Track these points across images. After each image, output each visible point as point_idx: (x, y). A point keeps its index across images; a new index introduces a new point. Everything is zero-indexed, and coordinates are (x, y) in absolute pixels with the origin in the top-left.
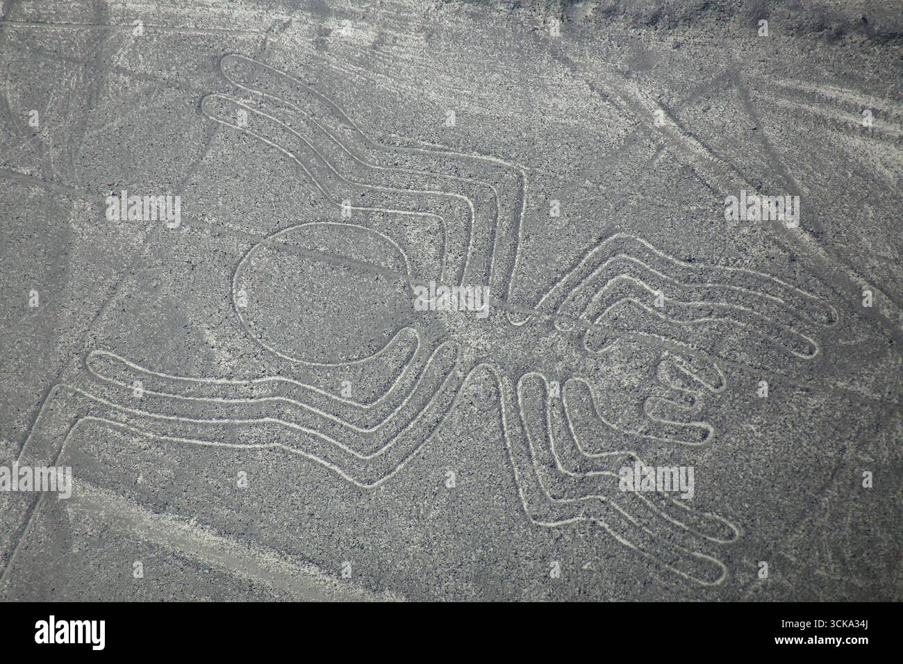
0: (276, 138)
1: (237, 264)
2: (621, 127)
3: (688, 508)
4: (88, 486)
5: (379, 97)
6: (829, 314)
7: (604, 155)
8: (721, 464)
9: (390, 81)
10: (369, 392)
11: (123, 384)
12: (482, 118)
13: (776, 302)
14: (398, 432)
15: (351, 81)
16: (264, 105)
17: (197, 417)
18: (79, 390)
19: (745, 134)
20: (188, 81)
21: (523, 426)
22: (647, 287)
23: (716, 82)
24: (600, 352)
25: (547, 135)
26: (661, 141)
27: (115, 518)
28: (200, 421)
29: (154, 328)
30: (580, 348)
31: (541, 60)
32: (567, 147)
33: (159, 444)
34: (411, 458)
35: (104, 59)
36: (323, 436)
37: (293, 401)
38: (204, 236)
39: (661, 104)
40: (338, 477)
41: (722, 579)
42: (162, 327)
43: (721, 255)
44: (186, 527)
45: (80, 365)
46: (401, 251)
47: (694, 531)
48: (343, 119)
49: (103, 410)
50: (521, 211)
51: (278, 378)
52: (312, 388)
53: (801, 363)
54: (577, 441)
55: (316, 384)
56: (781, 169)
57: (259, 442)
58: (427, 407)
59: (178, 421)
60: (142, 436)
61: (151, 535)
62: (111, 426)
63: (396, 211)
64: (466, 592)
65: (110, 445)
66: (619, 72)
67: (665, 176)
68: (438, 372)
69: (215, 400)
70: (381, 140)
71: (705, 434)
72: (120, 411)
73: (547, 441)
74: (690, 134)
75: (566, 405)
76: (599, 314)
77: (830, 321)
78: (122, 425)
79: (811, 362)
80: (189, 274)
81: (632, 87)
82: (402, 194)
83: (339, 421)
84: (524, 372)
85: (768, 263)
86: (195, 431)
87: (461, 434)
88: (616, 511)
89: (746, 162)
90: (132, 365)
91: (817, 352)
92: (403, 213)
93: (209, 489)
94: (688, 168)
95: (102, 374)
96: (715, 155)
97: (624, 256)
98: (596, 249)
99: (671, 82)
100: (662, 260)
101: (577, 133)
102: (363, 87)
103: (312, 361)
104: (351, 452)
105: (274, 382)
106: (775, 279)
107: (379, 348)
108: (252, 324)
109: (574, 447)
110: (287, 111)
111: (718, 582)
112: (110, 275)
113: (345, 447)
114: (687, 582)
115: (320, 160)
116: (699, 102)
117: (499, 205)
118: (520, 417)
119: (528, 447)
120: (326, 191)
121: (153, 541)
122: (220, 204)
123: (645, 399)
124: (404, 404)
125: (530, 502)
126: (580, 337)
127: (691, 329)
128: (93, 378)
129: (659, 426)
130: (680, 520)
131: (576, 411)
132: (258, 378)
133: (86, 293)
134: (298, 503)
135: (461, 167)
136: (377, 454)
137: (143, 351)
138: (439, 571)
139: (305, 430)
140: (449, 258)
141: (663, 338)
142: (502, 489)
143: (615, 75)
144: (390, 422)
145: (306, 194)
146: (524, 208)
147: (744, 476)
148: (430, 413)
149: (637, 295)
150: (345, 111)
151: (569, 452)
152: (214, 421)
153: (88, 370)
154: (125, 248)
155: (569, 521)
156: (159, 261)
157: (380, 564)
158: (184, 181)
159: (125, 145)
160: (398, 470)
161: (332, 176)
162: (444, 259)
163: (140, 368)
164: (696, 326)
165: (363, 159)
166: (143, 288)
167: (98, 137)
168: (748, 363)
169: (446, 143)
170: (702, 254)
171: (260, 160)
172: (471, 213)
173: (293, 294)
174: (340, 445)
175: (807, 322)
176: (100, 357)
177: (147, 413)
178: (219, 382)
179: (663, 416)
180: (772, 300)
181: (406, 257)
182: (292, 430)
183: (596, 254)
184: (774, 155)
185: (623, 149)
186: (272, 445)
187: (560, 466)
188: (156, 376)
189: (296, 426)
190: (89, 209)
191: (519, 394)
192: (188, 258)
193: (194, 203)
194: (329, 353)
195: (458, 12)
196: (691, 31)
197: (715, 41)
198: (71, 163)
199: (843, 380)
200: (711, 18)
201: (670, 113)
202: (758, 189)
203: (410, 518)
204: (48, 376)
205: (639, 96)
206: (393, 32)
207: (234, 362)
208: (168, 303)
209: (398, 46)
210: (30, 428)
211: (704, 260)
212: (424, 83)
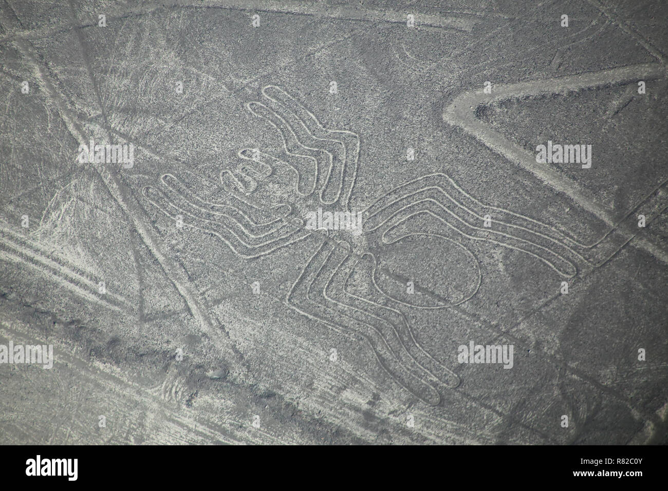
0: (422, 355)
1: (472, 298)
2: (218, 310)
3: (270, 121)
4: (598, 215)
5: (354, 361)
6: (147, 192)
7: (237, 298)
8: (242, 137)
9: (344, 367)
10: (422, 217)
11: (560, 257)
12: (299, 335)
13: (174, 204)
14: (414, 195)
15: (367, 373)
16: (423, 374)
17: (524, 231)
18: (586, 261)
19: (150, 288)
20: (462, 398)
21: (343, 180)
22: (243, 228)
23: (155, 318)
24: (284, 204)
25: (265, 316)
26: (200, 297)
27: (588, 196)
28: (523, 228)
29: (532, 280)
30: (294, 209)
31: (251, 356)
32: (256, 308)
33: (551, 224)
34: (412, 181)
35: (507, 423)
36: (457, 203)
37: (467, 224)
38: (485, 317)
39: (192, 315)
40: (457, 182)
41: (267, 87)
42: (527, 278)
43: (194, 233)
44: (550, 182)
45: (580, 272)
46: (374, 281)
47: (272, 111)
48: (379, 356)
49: (575, 248)
50: (297, 283)
51: (471, 237)
52: (453, 228)
53: (174, 173)
54: (316, 166)
55: (450, 228)
56: (139, 267)
57: (493, 210)
58: (393, 202)
59: (536, 231)
60: (558, 229)
61: (572, 184)
62: (574, 240)
63: (369, 302)
64: (408, 113)
65: (578, 231)
66: (208, 338)
67: (207, 279)
68: (379, 218)
69: (510, 236)
70: (362, 339)
71: (244, 153)
72: (566, 245)
73: (332, 170)
74: (182, 296)
75: (315, 184)
76: (276, 222)
77: (148, 188)
78: (568, 238)
79: (168, 172)
80: (500, 301)
81: (205, 328)
82: (362, 309)
83: (445, 208)
84: (331, 205)
85: (169, 224)
86: (528, 224)
87: (379, 185)
88: (310, 130)
89: (157, 275)
90: (551, 265)
91: (163, 176)
92: (365, 300)
93: (531, 195)
94: (191, 279)
95: (569, 265)
96: (173, 283)
97: (248, 246)
98: (263, 253)
99: (180, 325)
100: (227, 238)
101: (247, 312)
102: (361, 368)
103: (448, 241)
104: (444, 192)
105: (474, 236)
106: (168, 215)
107: (407, 237)
108: (475, 267)
109: (319, 164)
110: (410, 368)
111: (269, 86)
112: (547, 312)
113: (447, 195)
114: (286, 90)
115: (401, 338)
116: (170, 311)
117: (309, 289)
118: (343, 184)
119: (345, 170)
120: (405, 321)
121: (571, 181)
122: (469, 331)
123: (269, 176)
124: (405, 207)
125: (355, 145)
126: (292, 214)
127: (228, 202)
128: (575, 265)
129: (267, 162)
130: (277, 117)
131: (310, 179)
132: (482, 241)
133: (564, 306)
134: (484, 175)
135: (322, 313)
136: (430, 187)
137: (542, 270)
138: (420, 126)
139: (466, 209)
140: (349, 270)
141: (245, 202)
142: (368, 154)
143: (212, 337)
144: (417, 200)
145: (417, 322)
146: (295, 284)
147: (232, 128)
148: (393, 199)
149: (251, 226)
150: (376, 359)
151: (323, 162)
152: (515, 226)
153: (577, 269)
154: (533, 324)
155: (337, 131)
156: (515, 312)
157: (450, 137)
160: (422, 178)
161: (398, 328)
162: (352, 270)
163: (547, 262)
164: (225, 203)
165: (376, 332)
166: (529, 301)
167: (526, 383)
168: (204, 179)
169: (326, 327)
170: (204, 236)
171: (437, 346)
172: (326, 289)
173: (445, 275)
174: (449, 197)
175: (161, 190)
176: (567, 273)
177: (552, 239)
178: (505, 245)
179: (263, 166)
180: (176, 205)
181: (373, 278)
182: (473, 210)
183: (264, 251)
184: (139, 274)
185: (224, 299)
186: (488, 207)
187: (331, 157)
188: (539, 256)
189: (469, 211)
190: (545, 348)
191: (338, 196)
192: (498, 309)
193: (484, 335)
194: (437, 241)
195: (288, 392)
196: (156, 347)
197: (145, 339)
198: (547, 374)
199: (155, 160)
200: (142, 350)
201: (188, 310)
202: (157, 260)
203: (425, 153)
204: (600, 272)
205: (202, 323)
206: (330, 392)
207: (492, 251)
208: (518, 290)
209: (331, 384)
210: (620, 250)
211: (204, 233)
212: (324, 361)
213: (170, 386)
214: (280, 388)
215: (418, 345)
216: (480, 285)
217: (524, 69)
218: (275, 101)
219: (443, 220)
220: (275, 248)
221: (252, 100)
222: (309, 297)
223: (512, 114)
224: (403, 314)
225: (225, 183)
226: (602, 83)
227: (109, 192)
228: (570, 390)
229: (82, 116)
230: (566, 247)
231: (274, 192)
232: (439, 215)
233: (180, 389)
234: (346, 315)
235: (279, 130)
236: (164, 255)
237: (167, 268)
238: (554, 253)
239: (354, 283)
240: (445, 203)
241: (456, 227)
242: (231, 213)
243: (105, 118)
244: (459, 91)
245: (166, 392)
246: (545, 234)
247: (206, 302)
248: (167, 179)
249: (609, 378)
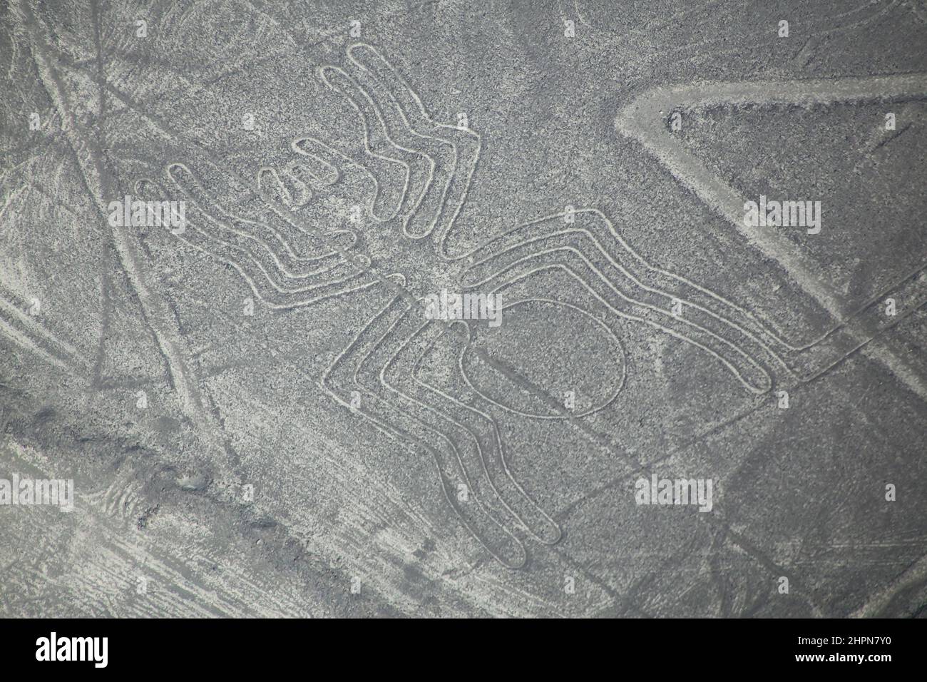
0: (512, 489)
1: (604, 409)
2: (216, 383)
3: (349, 100)
4: (821, 301)
5: (406, 486)
6: (142, 188)
7: (247, 368)
8: (303, 118)
9: (389, 494)
10: (552, 275)
11: (750, 360)
12: (330, 436)
14: (548, 239)
15: (422, 507)
16: (507, 518)
17: (704, 312)
18: (789, 371)
19: (118, 338)
20: (560, 562)
21: (444, 204)
22: (277, 261)
23: (116, 385)
24: (346, 231)
25: (284, 401)
26: (192, 361)
27: (812, 270)
28: (703, 309)
29: (700, 390)
30: (361, 240)
31: (251, 460)
32: (273, 386)
33: (746, 307)
34: (549, 217)
35: (620, 607)
36: (610, 259)
37: (619, 293)
38: (618, 440)
39: (173, 387)
40: (616, 226)
41: (355, 46)
42: (694, 387)
43: (200, 260)
44: (759, 242)
45: (777, 387)
46: (461, 366)
47: (356, 84)
48: (446, 481)
49: (776, 349)
50: (343, 355)
51: (621, 314)
52: (597, 296)
53: (189, 163)
54: (407, 177)
55: (592, 297)
56: (107, 302)
57: (664, 275)
58: (512, 247)
59: (721, 316)
60: (756, 317)
61: (791, 248)
62: (777, 335)
63: (447, 397)
64: (564, 111)
65: (786, 322)
66: (191, 425)
67: (207, 334)
68: (489, 268)
69: (681, 319)
70: (425, 453)
72: (764, 342)
73: (431, 186)
74: (164, 356)
75: (400, 204)
76: (329, 257)
77: (144, 182)
78: (769, 332)
79: (180, 161)
80: (647, 417)
81: (189, 409)
82: (434, 407)
83: (591, 265)
84: (417, 241)
85: (166, 241)
86: (711, 304)
87: (497, 217)
88: (408, 119)
89: (133, 319)
90: (734, 370)
91: (171, 166)
92: (442, 393)
93: (725, 259)
94: (183, 331)
95: (763, 374)
96: (154, 334)
97: (280, 290)
98: (300, 303)
99: (153, 401)
100: (251, 274)
101: (258, 392)
102: (415, 498)
103: (586, 316)
104: (594, 240)
105: (626, 313)
106: (168, 228)
107: (525, 303)
108: (618, 361)
109: (412, 174)
110: (489, 505)
111: (360, 44)
112: (714, 443)
113: (598, 245)
114: (384, 53)
115: (485, 458)
116: (140, 376)
117: (359, 366)
118: (442, 210)
119: (449, 188)
120: (495, 433)
121: (791, 243)
122: (590, 458)
123: (332, 185)
124: (529, 257)
125: (473, 150)
126: (356, 247)
127: (262, 218)
128: (772, 375)
129: (334, 162)
130: (361, 94)
131: (394, 197)
132: (637, 321)
133: (741, 437)
134: (659, 220)
135: (372, 406)
136: (574, 230)
137: (720, 377)
138: (577, 133)
139: (622, 269)
140: (425, 344)
141: (289, 221)
142: (490, 167)
143: (197, 425)
144: (550, 247)
145: (515, 437)
146: (340, 356)
147: (290, 103)
148: (514, 241)
149: (289, 258)
150: (441, 486)
151: (419, 172)
152: (691, 305)
153: (772, 381)
154: (689, 458)
155: (450, 126)
156: (666, 437)
157: (620, 155)
158: (609, 486)
159: (643, 533)
161: (483, 443)
162: (430, 345)
163: (729, 366)
164: (256, 219)
165: (449, 445)
166: (691, 423)
167: (661, 549)
168: (232, 179)
169: (373, 428)
170: (215, 266)
171: (537, 478)
172: (386, 369)
173: (571, 369)
174: (600, 248)
175: (163, 188)
176: (757, 386)
177: (743, 331)
178: (670, 331)
179: (326, 168)
181: (460, 360)
182: (632, 273)
183: (302, 300)
184: (105, 314)
185: (227, 367)
186: (656, 269)
187: (433, 165)
188: (719, 355)
189: (627, 274)
191: (432, 227)
192: (641, 430)
193: (611, 467)
194: (568, 315)
195: (298, 522)
196: (109, 431)
197: (95, 416)
198: (695, 539)
199: (164, 139)
200: (86, 433)
201: (170, 378)
202: (137, 295)
203: (576, 176)
204: (807, 390)
205: (187, 401)
206: (362, 530)
207: (650, 339)
208: (678, 404)
209: (364, 518)
210: (844, 360)
211: (216, 262)
212: (361, 481)
213: (119, 493)
214: (286, 515)
215: (508, 472)
216: (621, 390)
217: (754, 61)
218: (364, 69)
219: (584, 283)
220: (320, 297)
221: (328, 63)
222: (357, 380)
223: (721, 129)
224: (496, 421)
225: (263, 187)
226: (867, 96)
227: (84, 181)
228: (725, 567)
229: (65, 59)
230: (763, 345)
231: (335, 211)
232: (579, 274)
233: (133, 499)
234: (408, 413)
235: (361, 115)
236: (149, 289)
237: (149, 310)
238: (743, 353)
239: (430, 365)
240: (591, 257)
241: (602, 296)
242: (263, 235)
243: (100, 67)
244: (648, 84)
245: (110, 501)
246: (735, 322)
247: (200, 369)
248: (176, 171)
249: (788, 556)
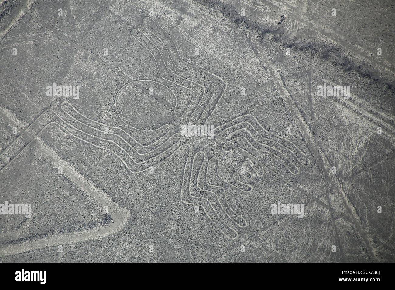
0: (151, 49)
1: (121, 87)
2: (265, 79)
3: (234, 212)
4: (45, 144)
5: (190, 45)
6: (307, 162)
7: (255, 87)
8: (250, 201)
9: (196, 41)
10: (146, 142)
11: (69, 115)
12: (220, 62)
13: (291, 153)
14: (150, 158)
15: (183, 37)
16: (152, 37)
17: (88, 133)
18: (55, 112)
19: (305, 94)
20: (131, 21)
21: (191, 168)
22: (251, 135)
23: (302, 73)
24: (227, 151)
25: (239, 74)
26: (276, 88)
27: (50, 158)
28: (89, 135)
29: (87, 100)
30: (221, 148)
31: (248, 49)
32: (244, 80)
33: (73, 138)
35: (107, 7)
36: (126, 152)
37: (121, 137)
38: (115, 74)
39: (281, 75)
40: (125, 167)
41: (235, 238)
42: (89, 100)
43: (279, 132)
44: (71, 168)
45: (58, 105)
46: (176, 99)
47: (232, 219)
48: (175, 49)
49: (60, 121)
50: (220, 97)
51: (119, 128)
52: (129, 135)
53: (291, 175)
54: (207, 179)
55: (131, 134)
56: (312, 108)
57: (105, 147)
58: (163, 153)
59: (82, 132)
60: (69, 134)
62: (60, 127)
63: (180, 85)
64: (150, 217)
65: (57, 133)
66: (272, 60)
67: (272, 100)
68: (171, 142)
69: (97, 129)
70: (185, 60)
71: (250, 189)
72: (65, 123)
73: (197, 176)
74: (286, 88)
75: (208, 166)
76: (231, 139)
77: (306, 164)
78: (64, 128)
79: (294, 176)
80: (105, 85)
81: (274, 67)
82: (184, 80)
83: (133, 148)
84: (199, 151)
85: (294, 139)
86: (86, 137)
87: (170, 165)
88: (210, 205)
89: (301, 103)
90: (75, 109)
91: (298, 173)
92: (182, 86)
93: (82, 158)
94: (281, 99)
95: (64, 109)
96: (292, 97)
97: (248, 122)
98: (240, 117)
99: (287, 69)
100: (260, 128)
101: (249, 77)
102: (186, 41)
103: (132, 126)
104: (133, 160)
105: (117, 129)
106: (294, 145)
107: (156, 129)
108: (118, 108)
109: (205, 180)
110: (158, 41)
111: (233, 239)
112: (80, 78)
113: (131, 158)
114: (223, 235)
115: (162, 61)
116: (294, 78)
117: (214, 93)
118: (192, 165)
119: (190, 176)
120: (160, 72)
122: (124, 65)
123: (235, 172)
124: (156, 149)
125: (183, 194)
126: (222, 145)
127: (259, 153)
128: (61, 110)
129: (236, 182)
130: (229, 215)
131: (211, 169)
132: (113, 126)
133: (70, 82)
134: (109, 171)
135: (207, 76)
136: (141, 163)
137: (80, 106)
138: (145, 207)
139: (121, 148)
140: (191, 106)
141: (249, 153)
142: (176, 187)
143: (270, 61)
144: (149, 154)
145: (153, 71)
146: (221, 97)
147: (256, 207)
148: (163, 155)
149: (246, 136)
150: (177, 47)
151: (203, 181)
152: (93, 136)
153: (60, 107)
154: (88, 71)
156: (97, 78)
157: (127, 199)
158: (116, 54)
159: (102, 37)
160: (145, 170)
161: (164, 67)
162: (189, 106)
163: (77, 112)
164: (261, 153)
165: (176, 65)
166: (88, 86)
167: (95, 32)
168: (273, 170)
169: (205, 67)
170: (273, 129)
171: (143, 55)
172: (203, 93)
173: (135, 102)
174: (130, 156)
175: (299, 163)
176: (66, 104)
177: (73, 127)
178: (100, 124)
179: (238, 179)
180: (290, 152)
181: (177, 101)
182: (117, 146)
183: (239, 119)
184: (311, 104)
185: (262, 86)
186: (108, 150)
187: (198, 185)
188: (81, 115)
189: (118, 146)
190: (82, 54)
191: (195, 157)
192: (107, 80)
193: (116, 63)
194: (139, 125)
195: (227, 25)
196: (301, 54)
197: (308, 59)
198: (83, 38)
199: (302, 185)
200: (309, 51)
201: (283, 79)
202: (301, 113)
203: (143, 187)
204: (47, 105)
205: (275, 70)
206: (203, 25)
207: (108, 119)
208: (94, 92)
209: (203, 30)
210: (35, 120)
211: (273, 131)
212: (206, 45)
213: (293, 29)
214: (232, 27)
215: (153, 56)
216: (116, 96)
217: (79, 251)
218: (230, 227)
219: (135, 140)
220: (232, 121)
221: (245, 228)
222: (214, 87)
223: (89, 217)
224: (160, 77)
225: (261, 167)
226: (34, 241)
227: (329, 162)
228: (71, 28)
229: (347, 219)
230: (65, 122)
231: (232, 160)
232: (137, 144)
233: (288, 27)
234: (193, 76)
235: (228, 205)
236: (297, 117)
237: (296, 109)
238: (72, 117)
239: (188, 97)
240: (133, 152)
241: (127, 135)
242: (258, 147)
243: (332, 217)
244: (119, 235)
245: (296, 26)
246: (76, 130)
247: (273, 84)
248: (295, 171)
249: (49, 35)
